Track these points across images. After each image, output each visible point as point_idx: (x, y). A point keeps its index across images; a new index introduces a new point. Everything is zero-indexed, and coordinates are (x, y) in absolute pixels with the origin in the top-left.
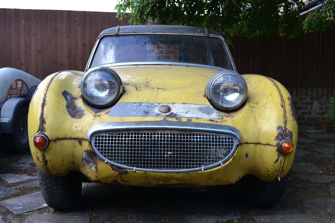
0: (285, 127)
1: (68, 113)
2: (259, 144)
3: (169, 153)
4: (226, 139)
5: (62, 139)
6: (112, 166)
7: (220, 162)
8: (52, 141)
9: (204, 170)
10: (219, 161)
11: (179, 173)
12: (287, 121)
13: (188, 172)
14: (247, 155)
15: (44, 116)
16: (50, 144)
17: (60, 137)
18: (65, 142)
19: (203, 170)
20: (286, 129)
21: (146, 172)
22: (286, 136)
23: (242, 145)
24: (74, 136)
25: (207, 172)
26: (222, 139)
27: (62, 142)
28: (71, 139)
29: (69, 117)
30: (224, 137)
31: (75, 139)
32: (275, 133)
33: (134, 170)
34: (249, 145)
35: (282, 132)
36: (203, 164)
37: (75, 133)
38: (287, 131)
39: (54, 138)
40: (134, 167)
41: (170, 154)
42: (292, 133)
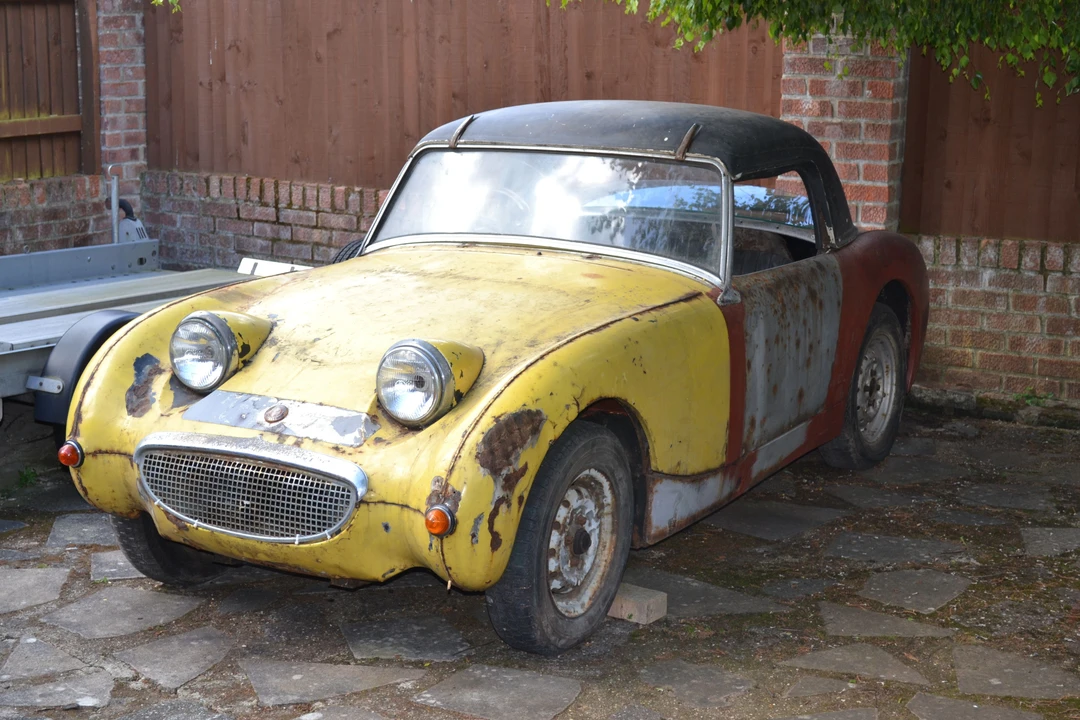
0: (447, 480)
1: (125, 404)
2: (407, 506)
3: (246, 502)
4: (338, 489)
5: (106, 452)
6: (167, 513)
7: (326, 532)
8: (89, 454)
9: (300, 543)
10: (324, 530)
11: (261, 542)
12: (456, 468)
13: (275, 543)
14: (387, 527)
15: (83, 408)
16: (85, 460)
17: (104, 449)
18: (112, 458)
19: (297, 543)
20: (447, 485)
21: (213, 531)
22: (446, 499)
23: (372, 505)
24: (123, 450)
25: (305, 548)
26: (333, 488)
27: (107, 457)
28: (120, 453)
29: (125, 411)
30: (336, 485)
31: (125, 454)
32: (428, 488)
33: (195, 525)
34: (389, 507)
35: (440, 490)
36: (298, 532)
37: (126, 444)
38: (450, 488)
39: (92, 450)
40: (196, 518)
41: (247, 505)
42: (459, 494)
